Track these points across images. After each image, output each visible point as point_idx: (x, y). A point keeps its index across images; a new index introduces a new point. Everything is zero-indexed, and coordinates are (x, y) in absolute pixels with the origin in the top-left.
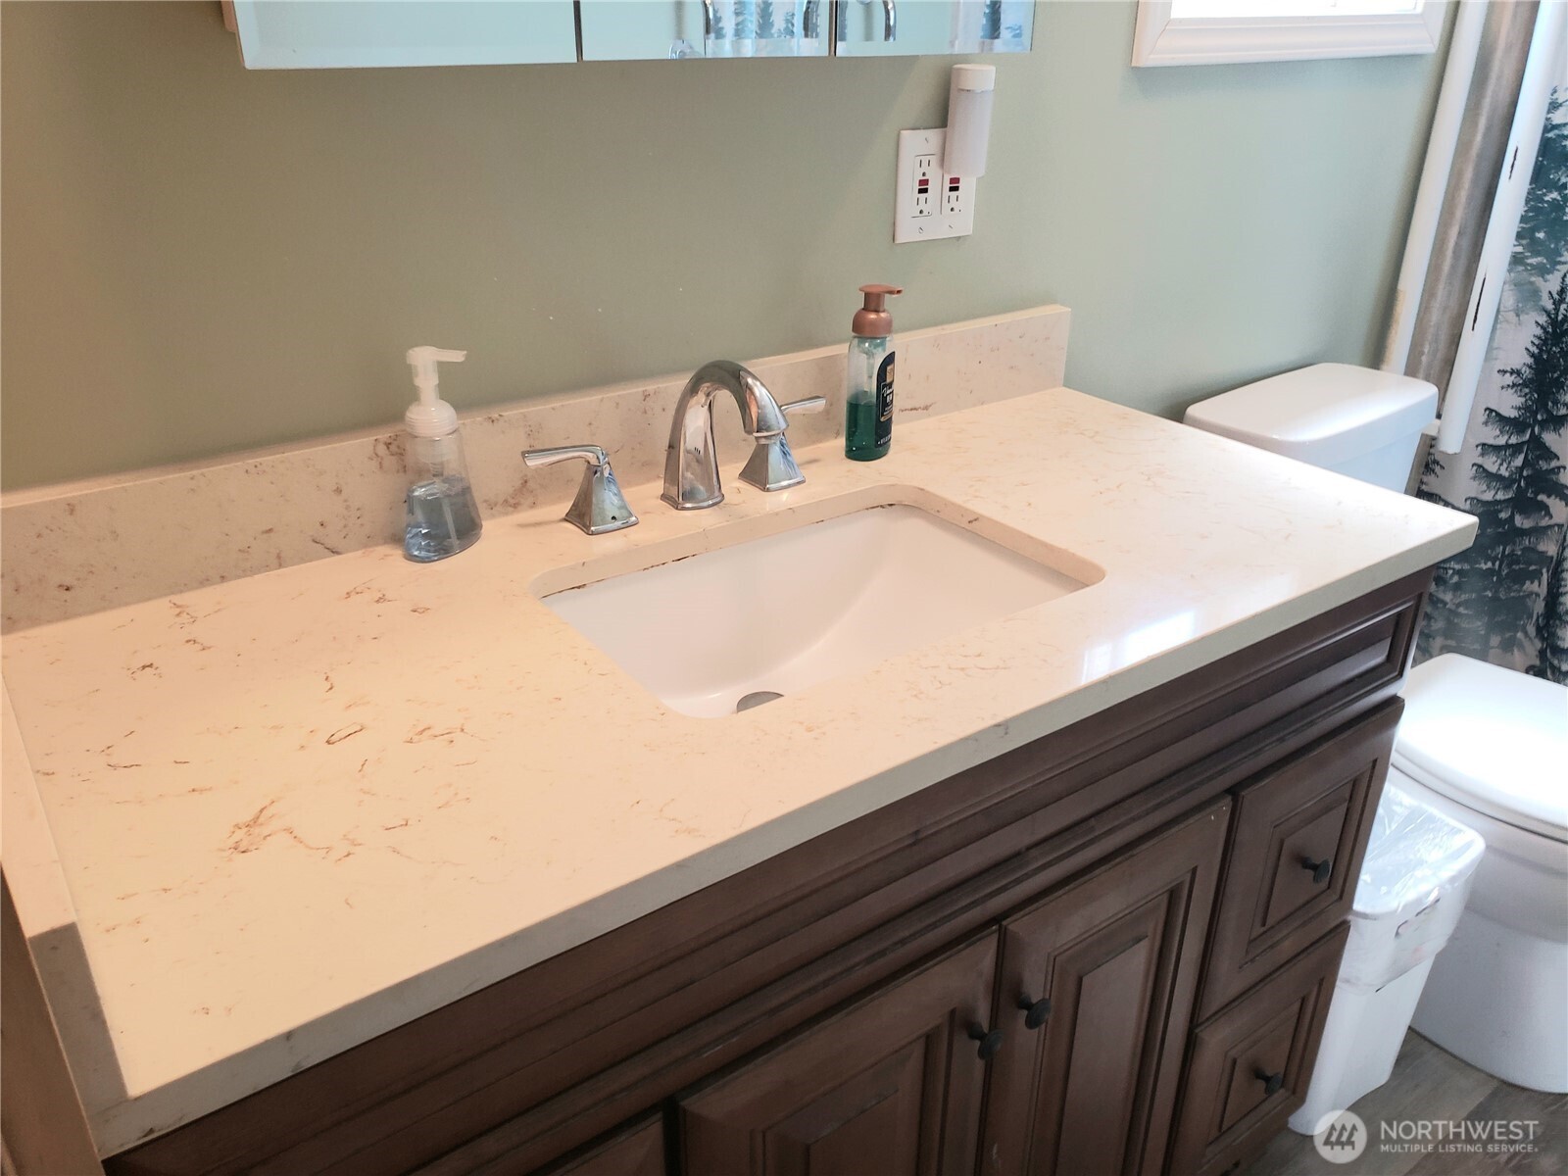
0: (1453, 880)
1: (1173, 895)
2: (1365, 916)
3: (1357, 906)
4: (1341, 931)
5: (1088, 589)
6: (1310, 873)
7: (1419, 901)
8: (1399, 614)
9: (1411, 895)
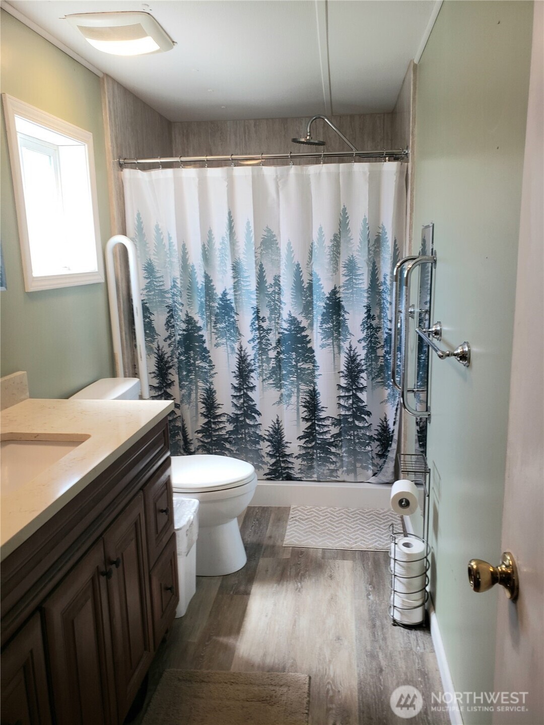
0: (195, 512)
1: (136, 524)
2: (178, 530)
3: (176, 527)
4: (173, 536)
5: (84, 443)
6: (164, 513)
7: (189, 521)
8: (164, 431)
9: (187, 519)
